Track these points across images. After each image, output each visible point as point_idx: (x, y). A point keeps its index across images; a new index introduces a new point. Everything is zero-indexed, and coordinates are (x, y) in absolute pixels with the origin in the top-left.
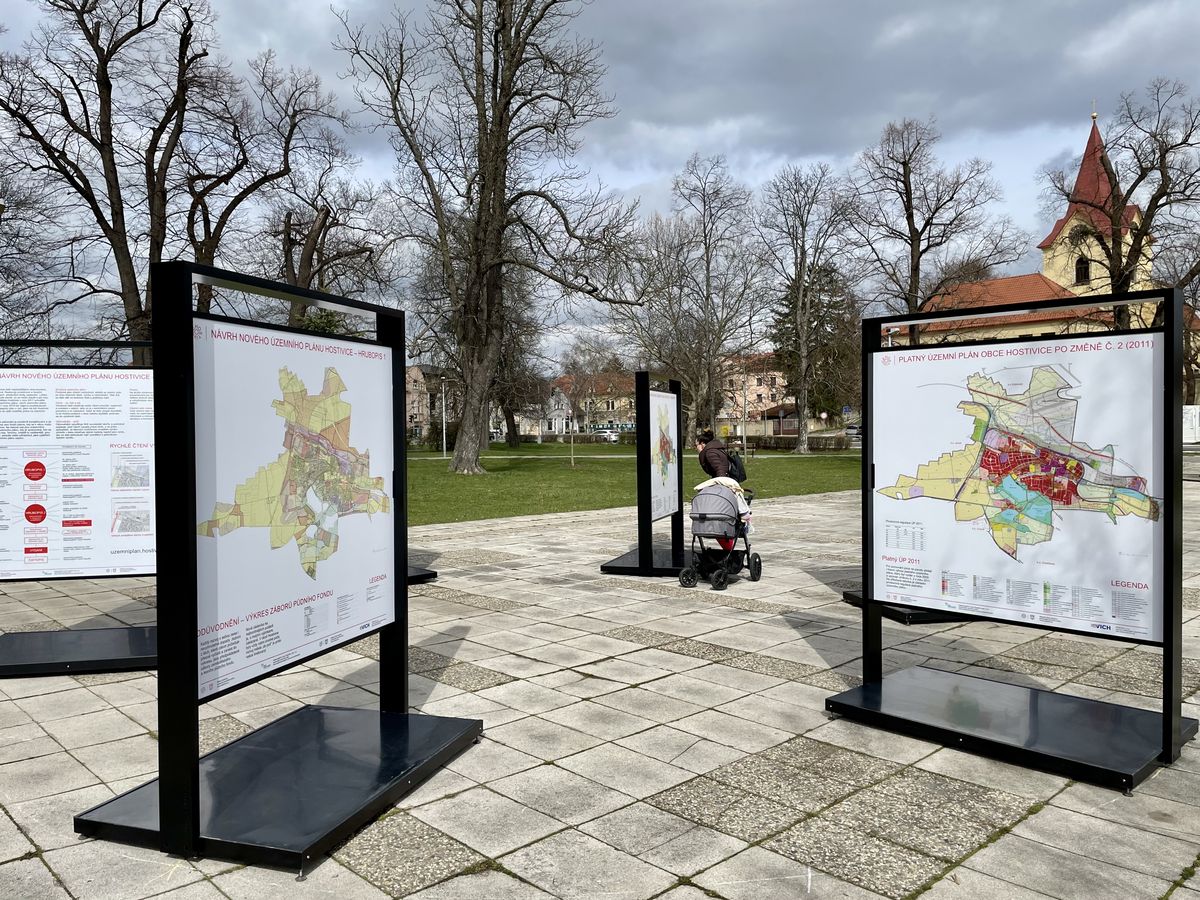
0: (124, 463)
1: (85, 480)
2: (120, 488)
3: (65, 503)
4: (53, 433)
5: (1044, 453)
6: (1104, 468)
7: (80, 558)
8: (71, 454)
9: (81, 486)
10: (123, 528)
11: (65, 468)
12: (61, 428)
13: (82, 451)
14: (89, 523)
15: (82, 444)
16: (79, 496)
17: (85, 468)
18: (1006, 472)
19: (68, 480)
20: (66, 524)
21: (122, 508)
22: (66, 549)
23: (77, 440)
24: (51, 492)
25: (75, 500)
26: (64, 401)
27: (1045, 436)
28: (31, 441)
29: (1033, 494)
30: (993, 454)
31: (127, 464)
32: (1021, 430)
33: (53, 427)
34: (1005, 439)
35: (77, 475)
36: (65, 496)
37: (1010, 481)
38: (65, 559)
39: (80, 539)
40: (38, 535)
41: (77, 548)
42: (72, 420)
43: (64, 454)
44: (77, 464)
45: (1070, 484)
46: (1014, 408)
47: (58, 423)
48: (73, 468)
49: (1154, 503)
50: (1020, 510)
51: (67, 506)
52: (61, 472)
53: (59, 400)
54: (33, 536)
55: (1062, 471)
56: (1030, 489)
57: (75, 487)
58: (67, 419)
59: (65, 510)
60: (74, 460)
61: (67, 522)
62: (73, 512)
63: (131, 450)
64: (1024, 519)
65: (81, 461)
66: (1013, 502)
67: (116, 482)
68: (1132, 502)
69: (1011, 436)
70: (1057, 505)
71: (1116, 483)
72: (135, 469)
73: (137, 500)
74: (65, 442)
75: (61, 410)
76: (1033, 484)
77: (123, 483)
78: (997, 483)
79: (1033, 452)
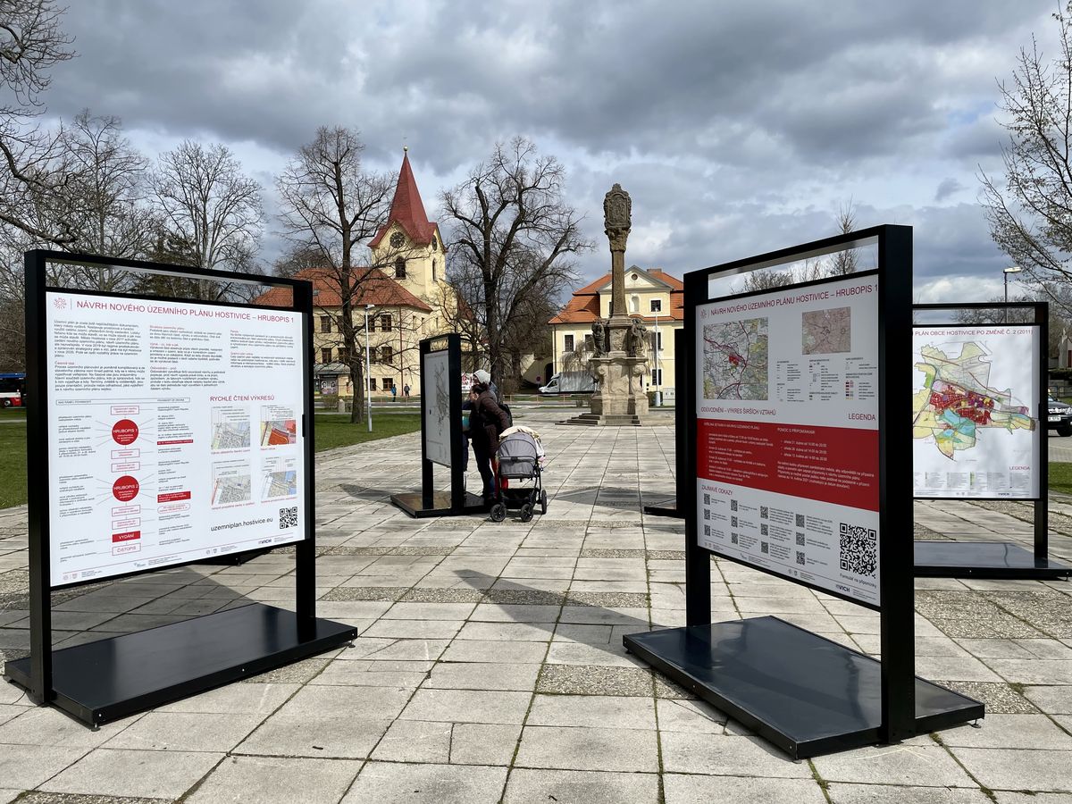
0: (224, 419)
1: (183, 442)
2: (220, 451)
3: (161, 472)
4: (147, 383)
5: (971, 394)
6: (1006, 402)
7: (177, 540)
8: (169, 409)
9: (179, 450)
10: (224, 499)
11: (161, 428)
12: (156, 376)
13: (181, 405)
14: (187, 495)
15: (181, 396)
16: (177, 462)
17: (184, 427)
18: (946, 407)
19: (164, 443)
20: (162, 498)
21: (224, 473)
22: (162, 532)
23: (176, 392)
24: (144, 460)
25: (173, 467)
26: (160, 342)
27: (970, 384)
28: (120, 393)
29: (963, 420)
30: (939, 395)
31: (228, 421)
32: (956, 381)
33: (147, 375)
34: (946, 386)
35: (175, 435)
36: (161, 464)
37: (948, 412)
38: (162, 543)
39: (177, 516)
40: (129, 517)
41: (174, 528)
42: (169, 366)
43: (160, 409)
44: (175, 422)
45: (986, 412)
46: (951, 367)
47: (153, 370)
48: (170, 427)
49: (1033, 421)
50: (955, 429)
51: (162, 476)
52: (156, 432)
53: (154, 341)
54: (124, 518)
55: (981, 405)
56: (961, 416)
57: (173, 451)
58: (163, 365)
59: (162, 481)
60: (171, 417)
61: (163, 496)
62: (171, 483)
63: (233, 403)
64: (958, 436)
65: (180, 417)
66: (951, 424)
67: (217, 443)
68: (1021, 421)
69: (949, 384)
70: (978, 425)
71: (1012, 410)
72: (236, 427)
73: (238, 463)
74: (162, 394)
75: (156, 353)
76: (963, 413)
77: (223, 444)
78: (941, 414)
79: (964, 394)
